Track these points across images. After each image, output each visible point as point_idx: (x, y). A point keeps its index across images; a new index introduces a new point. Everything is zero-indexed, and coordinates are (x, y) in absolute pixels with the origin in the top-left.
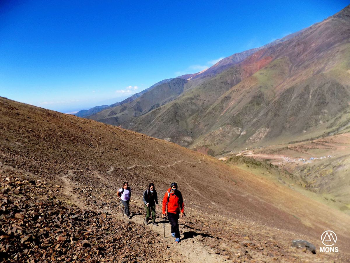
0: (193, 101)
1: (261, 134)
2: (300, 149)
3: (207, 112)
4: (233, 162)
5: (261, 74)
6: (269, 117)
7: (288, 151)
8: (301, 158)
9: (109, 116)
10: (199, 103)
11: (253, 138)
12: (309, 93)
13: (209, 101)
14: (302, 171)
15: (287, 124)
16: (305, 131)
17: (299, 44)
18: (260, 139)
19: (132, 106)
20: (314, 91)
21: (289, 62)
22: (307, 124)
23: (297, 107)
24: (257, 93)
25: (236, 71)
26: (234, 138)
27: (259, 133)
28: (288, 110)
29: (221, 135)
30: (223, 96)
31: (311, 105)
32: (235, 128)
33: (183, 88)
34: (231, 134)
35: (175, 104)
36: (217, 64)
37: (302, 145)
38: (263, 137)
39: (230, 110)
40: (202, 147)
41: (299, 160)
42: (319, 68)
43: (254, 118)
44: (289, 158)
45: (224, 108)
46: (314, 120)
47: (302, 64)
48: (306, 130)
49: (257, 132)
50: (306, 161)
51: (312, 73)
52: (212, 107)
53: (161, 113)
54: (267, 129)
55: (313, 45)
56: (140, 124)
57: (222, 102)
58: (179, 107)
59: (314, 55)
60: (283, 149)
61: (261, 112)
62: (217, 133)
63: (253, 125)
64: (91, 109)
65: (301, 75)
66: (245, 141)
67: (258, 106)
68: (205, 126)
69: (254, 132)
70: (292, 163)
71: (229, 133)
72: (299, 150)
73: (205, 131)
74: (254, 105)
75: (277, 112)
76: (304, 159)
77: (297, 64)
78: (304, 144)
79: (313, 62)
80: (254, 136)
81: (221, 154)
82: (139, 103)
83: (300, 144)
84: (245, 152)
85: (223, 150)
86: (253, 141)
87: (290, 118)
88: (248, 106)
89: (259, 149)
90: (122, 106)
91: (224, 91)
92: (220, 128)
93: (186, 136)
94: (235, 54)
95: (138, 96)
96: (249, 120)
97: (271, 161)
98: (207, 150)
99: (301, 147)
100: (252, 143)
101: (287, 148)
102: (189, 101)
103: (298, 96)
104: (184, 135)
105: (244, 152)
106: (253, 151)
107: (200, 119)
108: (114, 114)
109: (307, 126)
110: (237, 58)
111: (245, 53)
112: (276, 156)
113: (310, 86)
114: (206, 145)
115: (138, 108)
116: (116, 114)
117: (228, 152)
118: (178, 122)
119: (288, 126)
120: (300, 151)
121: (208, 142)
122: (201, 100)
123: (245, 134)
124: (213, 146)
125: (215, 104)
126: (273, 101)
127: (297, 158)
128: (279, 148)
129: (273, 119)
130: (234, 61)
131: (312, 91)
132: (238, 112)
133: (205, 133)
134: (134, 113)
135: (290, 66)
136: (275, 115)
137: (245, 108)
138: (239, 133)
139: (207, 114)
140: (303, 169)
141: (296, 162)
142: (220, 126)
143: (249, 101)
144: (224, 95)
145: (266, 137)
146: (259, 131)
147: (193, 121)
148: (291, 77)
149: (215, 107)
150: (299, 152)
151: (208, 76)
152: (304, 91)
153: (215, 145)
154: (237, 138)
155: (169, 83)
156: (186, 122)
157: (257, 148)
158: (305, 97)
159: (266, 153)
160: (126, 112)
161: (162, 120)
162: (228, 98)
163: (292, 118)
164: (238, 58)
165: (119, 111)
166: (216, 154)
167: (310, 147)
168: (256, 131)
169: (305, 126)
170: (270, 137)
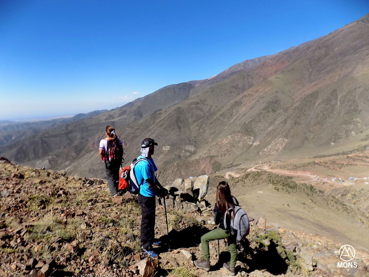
0: (199, 106)
1: (278, 145)
2: (332, 165)
3: (214, 118)
4: (251, 181)
5: (277, 78)
6: (288, 125)
7: (315, 166)
8: (334, 176)
9: (105, 120)
10: (205, 108)
11: (269, 150)
12: (337, 98)
13: (216, 107)
14: (342, 195)
15: (310, 134)
16: (333, 144)
17: (319, 48)
18: (277, 151)
19: (132, 111)
20: (342, 96)
21: (309, 66)
22: (335, 134)
23: (322, 115)
24: (273, 98)
25: (249, 76)
26: (245, 149)
27: (276, 144)
28: (312, 118)
29: (229, 145)
30: (232, 102)
31: (339, 113)
32: (246, 138)
33: (189, 93)
34: (241, 144)
35: (178, 108)
36: (227, 71)
37: (335, 160)
38: (281, 148)
39: (240, 117)
40: (206, 157)
41: (333, 180)
42: (345, 72)
43: (269, 127)
44: (318, 177)
45: (234, 114)
46: (344, 131)
47: (323, 69)
48: (334, 142)
49: (273, 143)
50: (343, 181)
51: (337, 77)
52: (219, 113)
53: (162, 118)
54: (285, 139)
55: (336, 49)
56: (137, 129)
57: (232, 107)
58: (182, 112)
59: (338, 59)
60: (309, 164)
61: (277, 120)
62: (225, 141)
63: (269, 134)
64: (89, 113)
65: (325, 79)
66: (258, 152)
67: (273, 113)
68: (211, 134)
69: (269, 143)
70: (324, 183)
71: (239, 143)
72: (330, 167)
73: (210, 140)
74: (269, 112)
75: (298, 120)
76: (340, 179)
77: (318, 69)
78: (337, 158)
79: (337, 67)
80: (269, 147)
81: (229, 168)
82: (140, 107)
83: (332, 158)
84: (260, 167)
85: (232, 162)
86: (269, 153)
87: (314, 128)
88: (262, 113)
89: (276, 163)
90: (121, 110)
91: (234, 96)
92: (229, 137)
93: (188, 144)
94: (247, 61)
95: (140, 101)
96: (264, 128)
97: (293, 179)
98: (212, 162)
99: (333, 162)
100: (267, 156)
101: (315, 163)
102: (194, 106)
103: (323, 102)
104: (186, 144)
105: (257, 166)
106: (270, 165)
107: (205, 126)
108: (111, 118)
109: (336, 138)
110: (248, 65)
111: (257, 60)
112: (300, 173)
113: (338, 90)
114: (211, 156)
115: (139, 113)
116: (113, 118)
117: (237, 165)
118: (180, 128)
119: (312, 137)
120: (333, 168)
121: (213, 153)
122: (207, 105)
123: (258, 145)
124: (220, 157)
125: (223, 110)
126: (293, 107)
127: (330, 176)
128: (303, 162)
129: (292, 128)
130: (245, 68)
131: (340, 96)
132: (251, 119)
133: (211, 142)
134: (133, 119)
135: (310, 71)
136: (295, 123)
137: (259, 115)
138: (251, 143)
139: (214, 121)
140: (345, 193)
141: (329, 182)
142: (228, 134)
143: (264, 107)
144: (234, 100)
145: (284, 148)
146: (275, 141)
147: (197, 128)
148: (312, 82)
149: (223, 113)
150: (330, 169)
151: (217, 82)
152: (330, 96)
153: (222, 157)
154: (249, 148)
155: (174, 88)
156: (189, 129)
157: (273, 161)
158: (333, 103)
159: (287, 168)
160: (125, 116)
161: (161, 126)
162: (238, 104)
163: (316, 127)
164: (250, 65)
165: (117, 116)
166: (222, 167)
167: (345, 163)
168: (272, 141)
169: (334, 137)
170: (289, 149)
